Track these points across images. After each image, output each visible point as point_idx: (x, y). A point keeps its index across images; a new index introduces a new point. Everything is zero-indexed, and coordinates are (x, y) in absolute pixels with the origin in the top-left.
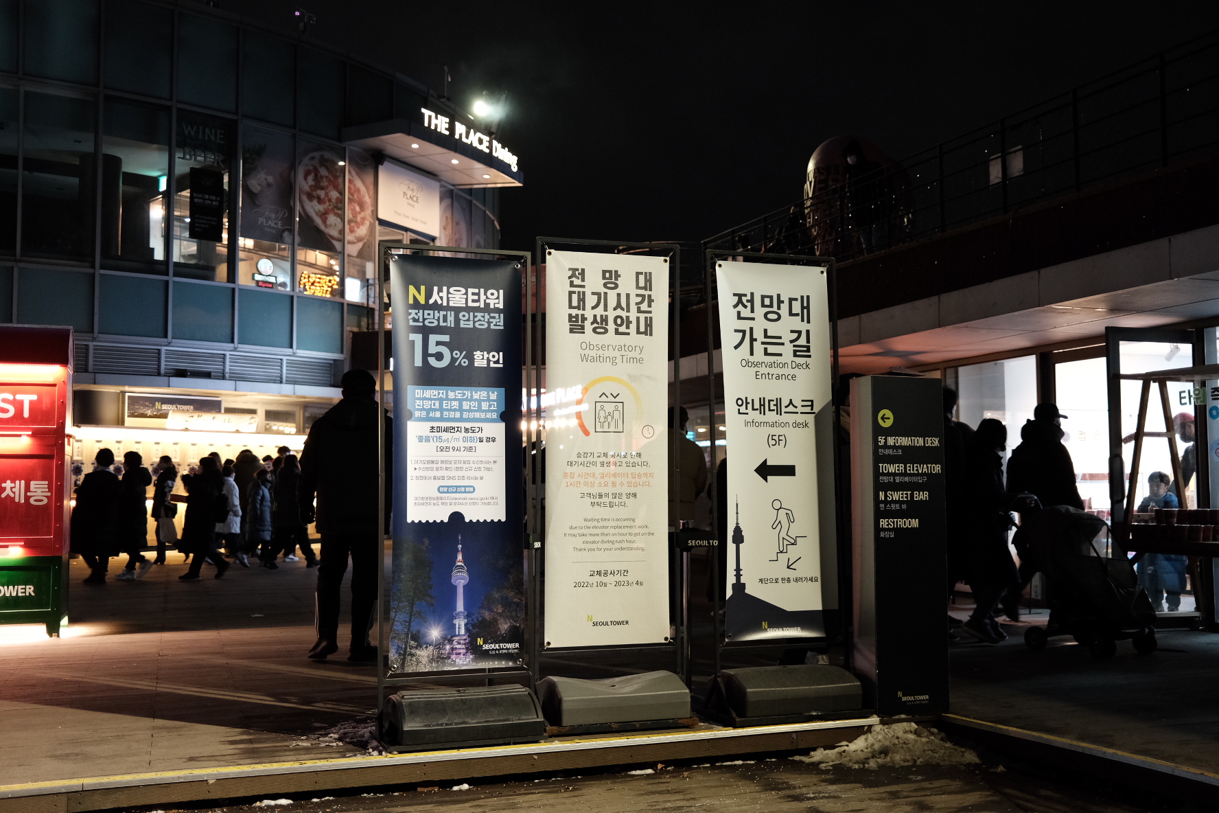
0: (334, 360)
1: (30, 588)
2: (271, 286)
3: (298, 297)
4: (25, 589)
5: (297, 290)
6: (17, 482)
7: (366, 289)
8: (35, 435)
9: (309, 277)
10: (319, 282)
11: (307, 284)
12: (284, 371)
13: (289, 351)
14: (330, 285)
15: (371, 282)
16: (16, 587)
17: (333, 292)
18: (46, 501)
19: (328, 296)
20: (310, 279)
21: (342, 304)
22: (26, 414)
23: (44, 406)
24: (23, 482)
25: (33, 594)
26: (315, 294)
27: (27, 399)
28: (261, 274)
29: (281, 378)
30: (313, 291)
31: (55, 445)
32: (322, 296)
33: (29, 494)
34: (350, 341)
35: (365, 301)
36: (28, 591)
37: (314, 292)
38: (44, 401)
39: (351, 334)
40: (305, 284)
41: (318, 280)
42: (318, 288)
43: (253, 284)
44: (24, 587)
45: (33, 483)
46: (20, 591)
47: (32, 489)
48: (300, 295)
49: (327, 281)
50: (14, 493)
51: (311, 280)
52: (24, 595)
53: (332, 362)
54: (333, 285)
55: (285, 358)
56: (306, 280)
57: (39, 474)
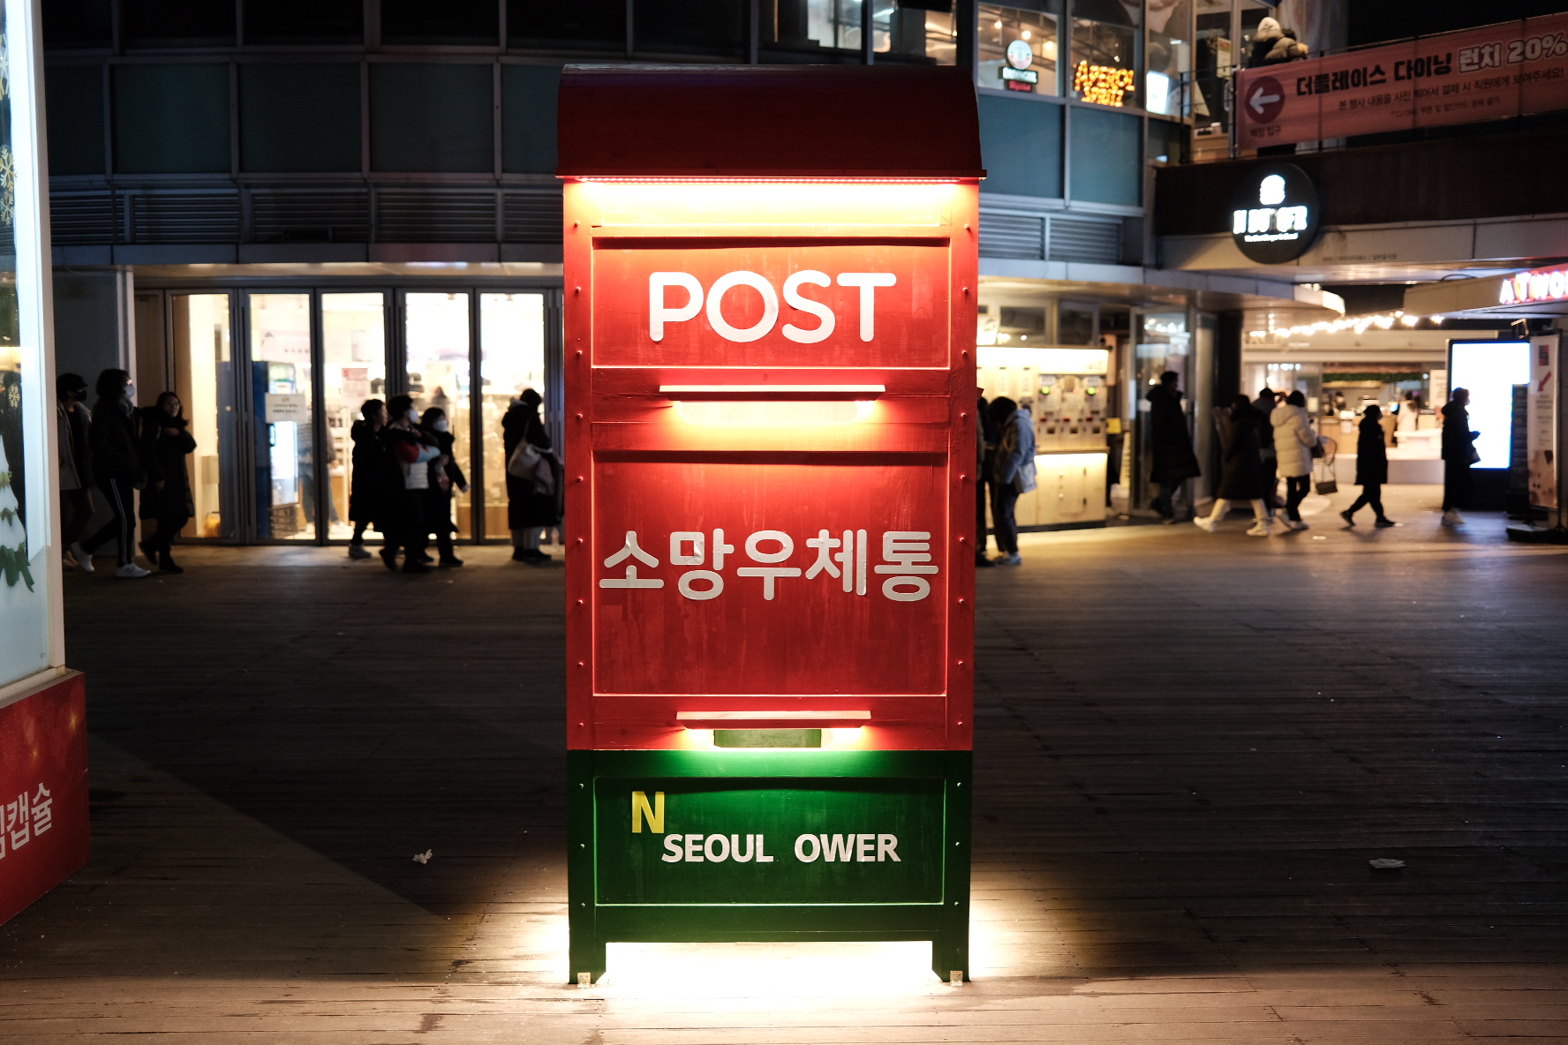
0: (1125, 218)
1: (888, 842)
2: (1028, 88)
3: (1072, 107)
4: (875, 842)
5: (1074, 95)
6: (848, 534)
7: (1179, 89)
8: (897, 393)
9: (1089, 72)
10: (1104, 81)
11: (1085, 84)
12: (1048, 239)
13: (1058, 203)
14: (1121, 84)
15: (1186, 78)
16: (851, 837)
17: (1126, 97)
18: (925, 589)
19: (1119, 104)
20: (1091, 75)
21: (1141, 119)
22: (867, 332)
23: (915, 306)
24: (862, 534)
25: (896, 858)
26: (1099, 102)
27: (868, 284)
28: (1011, 67)
29: (1042, 250)
30: (1094, 97)
31: (949, 423)
32: (1108, 106)
33: (879, 569)
34: (1153, 183)
35: (1177, 115)
36: (882, 848)
37: (1097, 99)
38: (915, 291)
39: (1155, 172)
40: (1082, 84)
41: (1103, 77)
42: (1104, 91)
43: (1000, 86)
44: (872, 837)
45: (889, 536)
46: (862, 848)
47: (887, 554)
48: (1075, 103)
49: (1118, 77)
50: (839, 565)
51: (1093, 77)
52: (872, 859)
53: (1120, 222)
54: (1127, 85)
55: (1048, 216)
56: (1085, 77)
57: (906, 509)
